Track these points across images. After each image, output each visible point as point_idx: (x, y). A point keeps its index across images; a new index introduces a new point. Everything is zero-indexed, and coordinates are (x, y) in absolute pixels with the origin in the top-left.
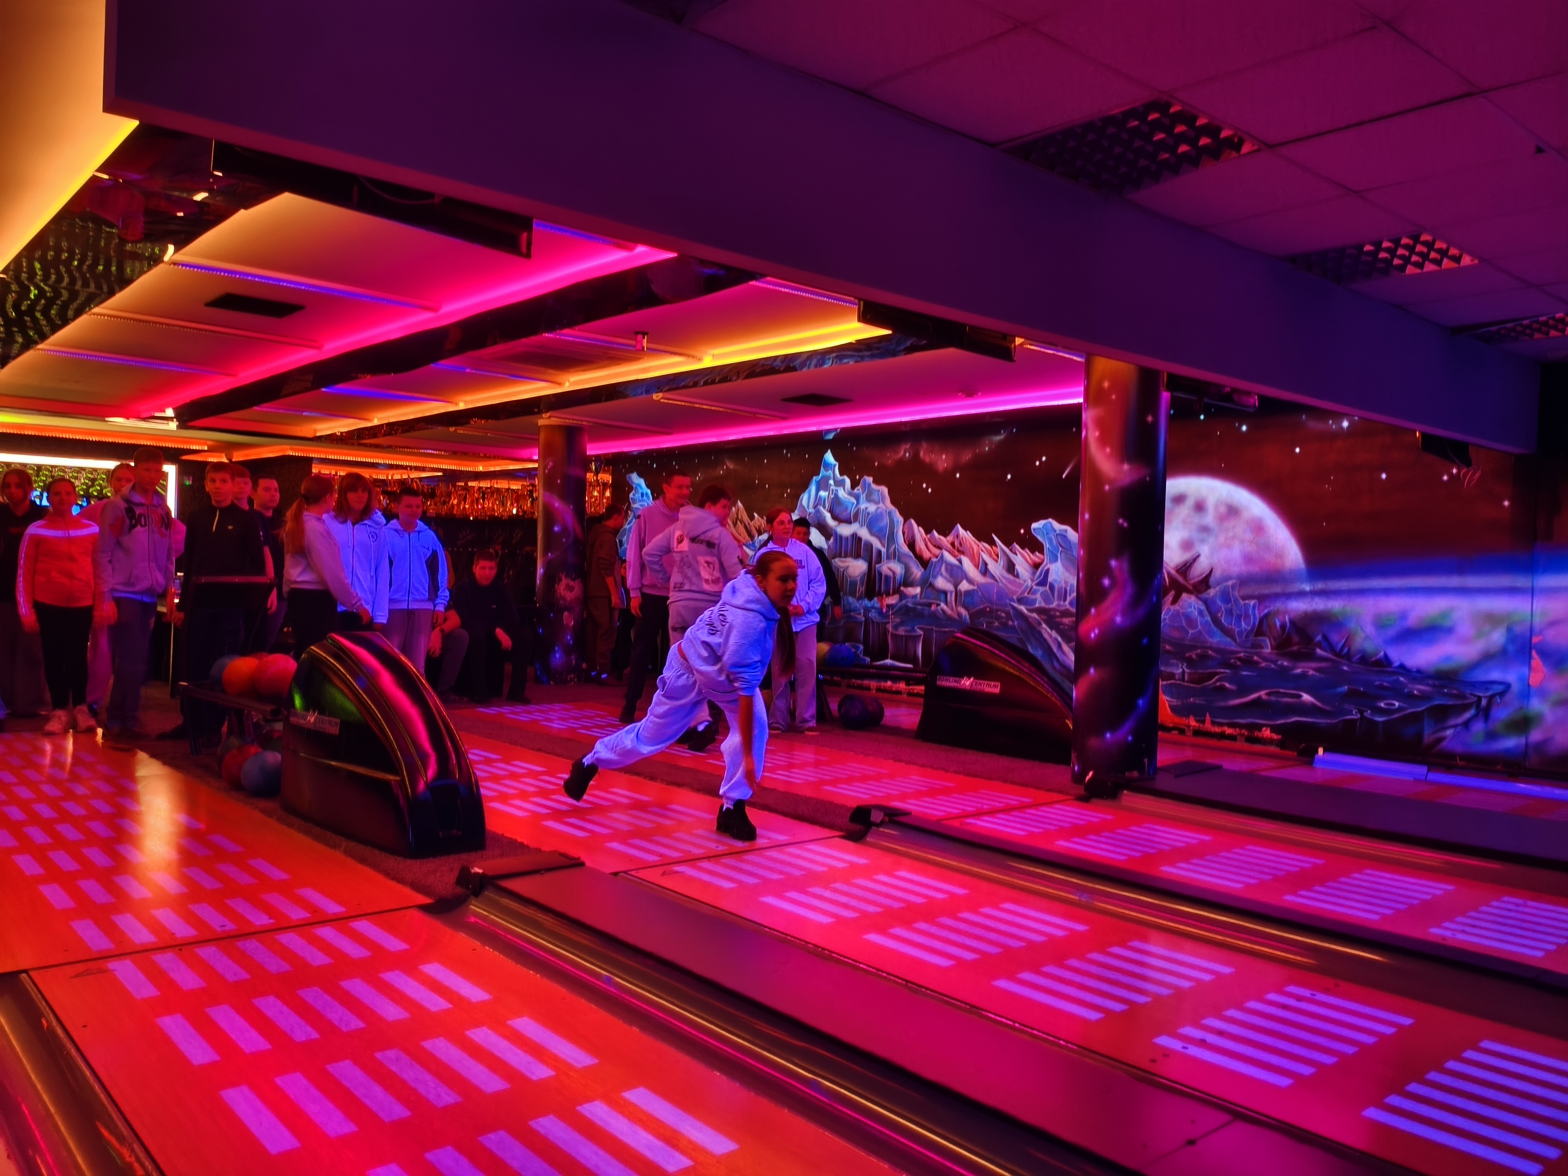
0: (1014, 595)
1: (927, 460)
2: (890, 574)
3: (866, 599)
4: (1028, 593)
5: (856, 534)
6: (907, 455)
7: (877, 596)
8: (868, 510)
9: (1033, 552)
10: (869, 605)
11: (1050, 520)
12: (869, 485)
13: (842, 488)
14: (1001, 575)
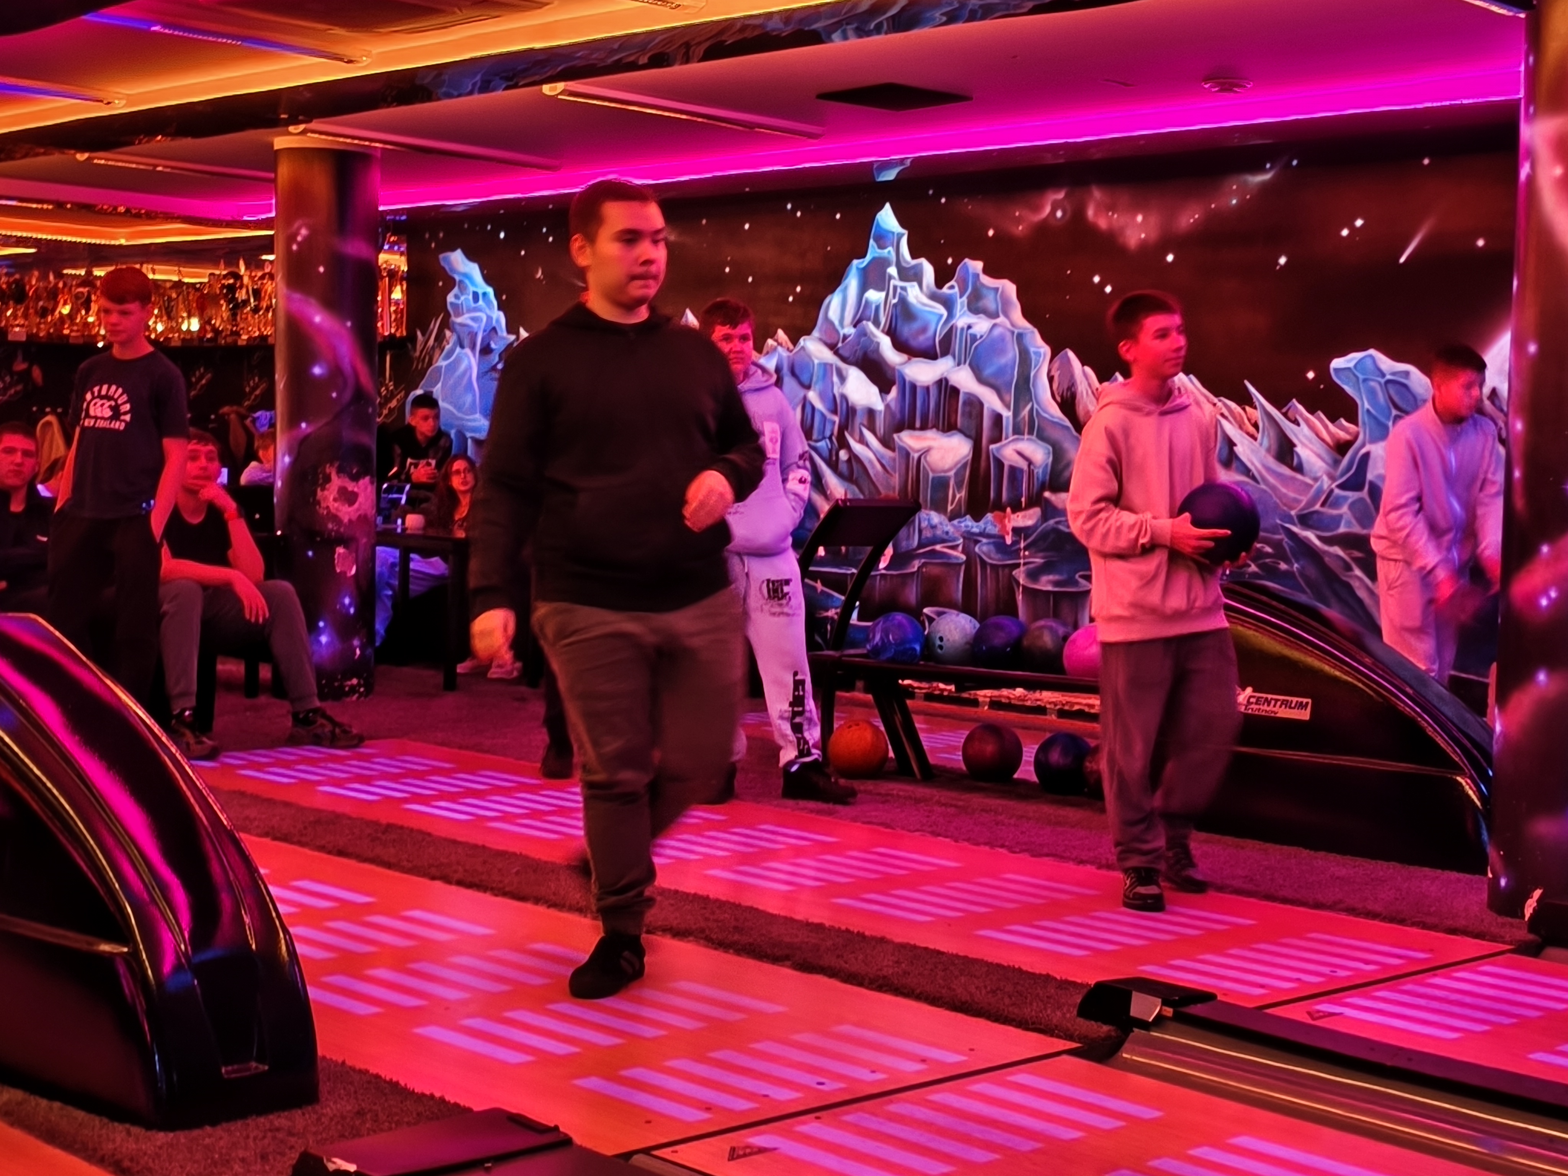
0: (1292, 508)
1: (1103, 223)
2: (1023, 465)
3: (968, 517)
4: (1323, 505)
5: (947, 380)
6: (1059, 214)
7: (992, 512)
8: (971, 331)
9: (1333, 420)
10: (976, 530)
11: (1372, 352)
12: (977, 276)
13: (915, 284)
14: (1264, 466)
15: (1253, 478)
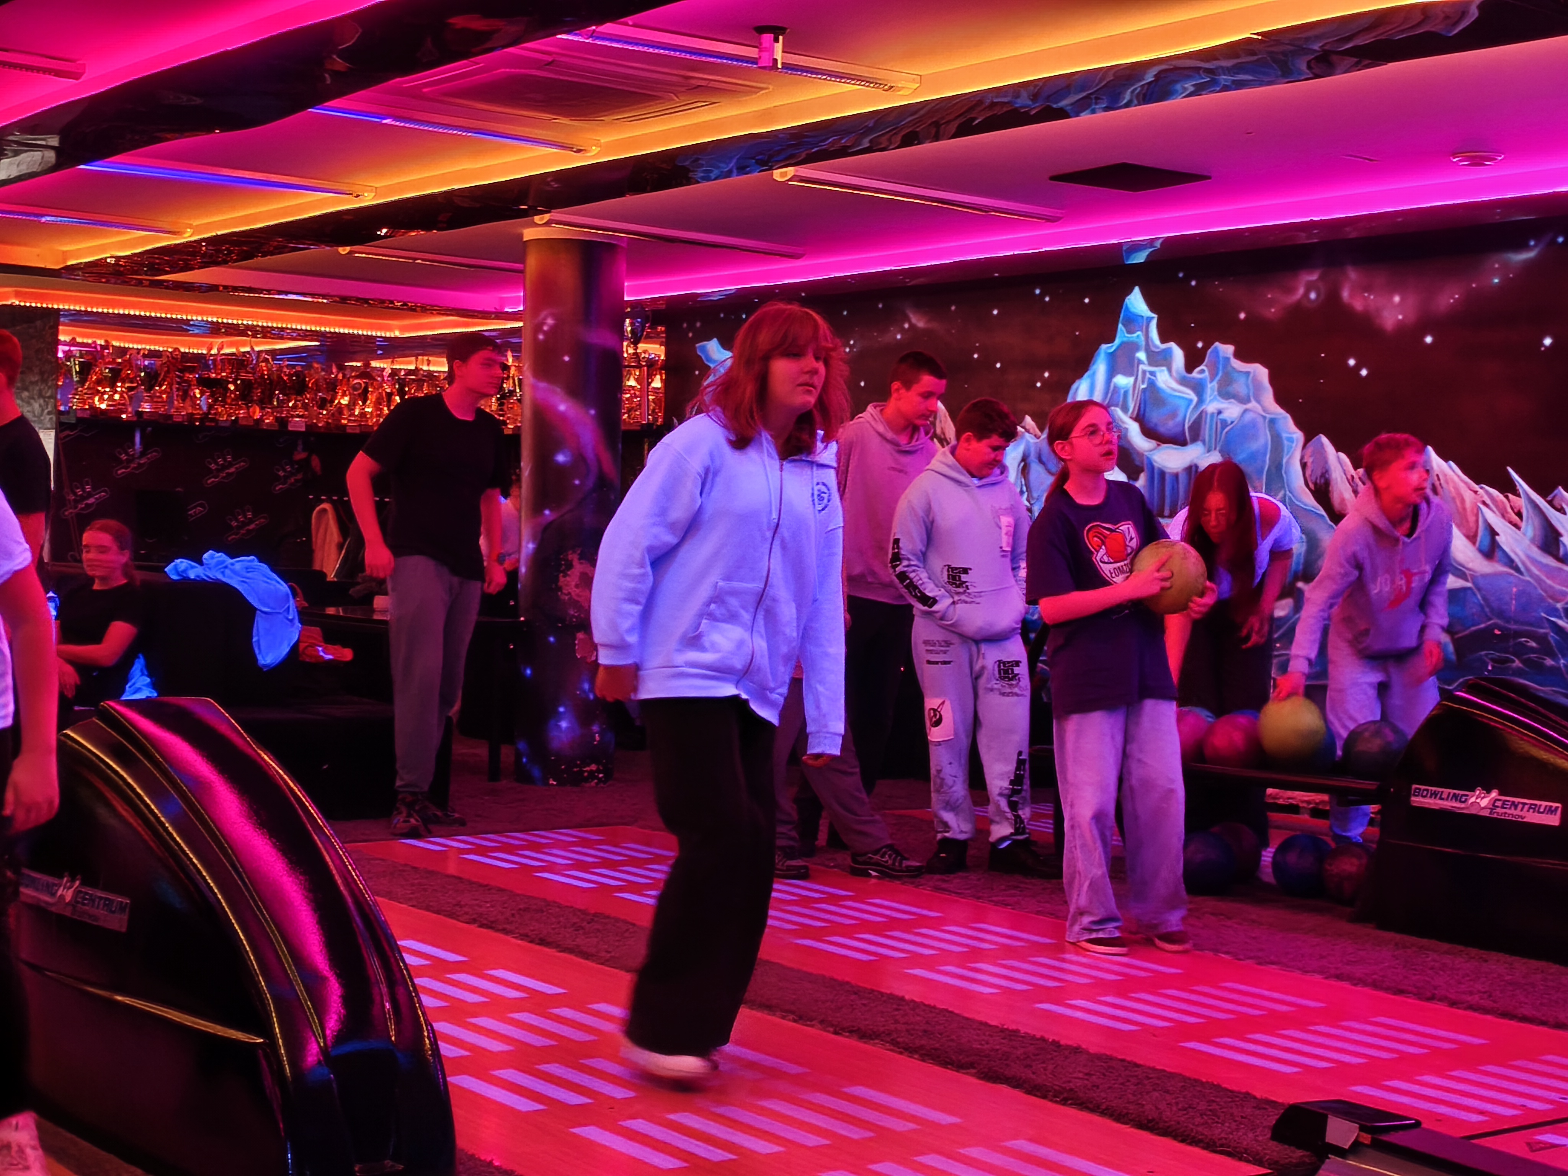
1: (1359, 305)
6: (1313, 296)
8: (1221, 417)
12: (1227, 359)
13: (1164, 368)
14: (1528, 557)
15: (1517, 569)
